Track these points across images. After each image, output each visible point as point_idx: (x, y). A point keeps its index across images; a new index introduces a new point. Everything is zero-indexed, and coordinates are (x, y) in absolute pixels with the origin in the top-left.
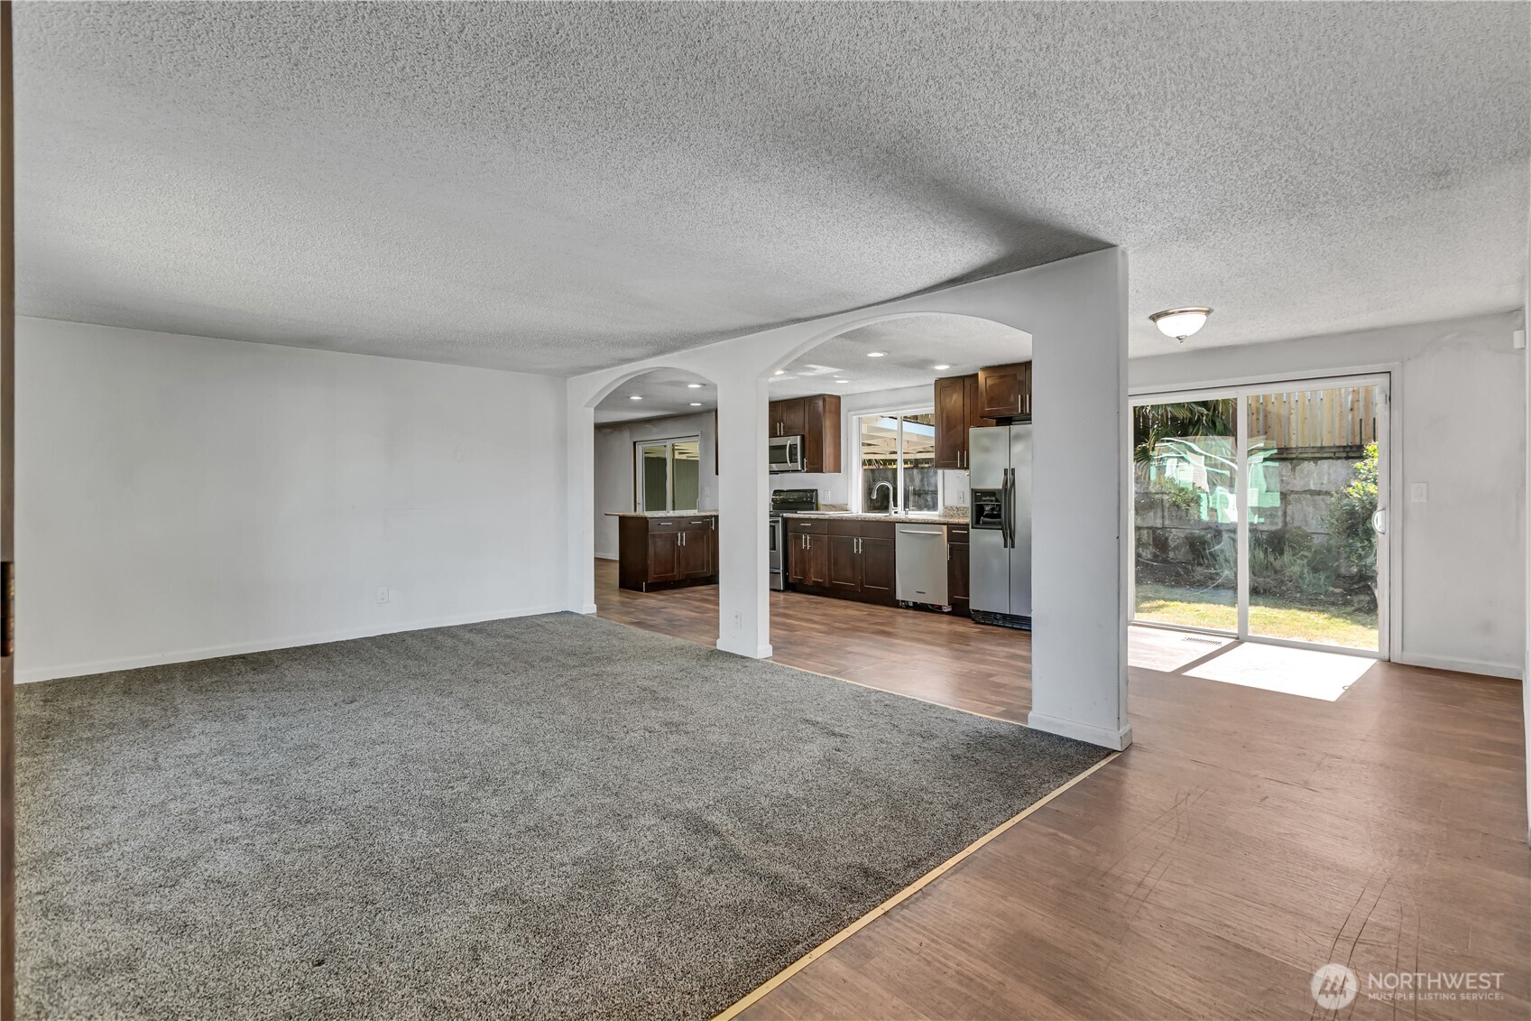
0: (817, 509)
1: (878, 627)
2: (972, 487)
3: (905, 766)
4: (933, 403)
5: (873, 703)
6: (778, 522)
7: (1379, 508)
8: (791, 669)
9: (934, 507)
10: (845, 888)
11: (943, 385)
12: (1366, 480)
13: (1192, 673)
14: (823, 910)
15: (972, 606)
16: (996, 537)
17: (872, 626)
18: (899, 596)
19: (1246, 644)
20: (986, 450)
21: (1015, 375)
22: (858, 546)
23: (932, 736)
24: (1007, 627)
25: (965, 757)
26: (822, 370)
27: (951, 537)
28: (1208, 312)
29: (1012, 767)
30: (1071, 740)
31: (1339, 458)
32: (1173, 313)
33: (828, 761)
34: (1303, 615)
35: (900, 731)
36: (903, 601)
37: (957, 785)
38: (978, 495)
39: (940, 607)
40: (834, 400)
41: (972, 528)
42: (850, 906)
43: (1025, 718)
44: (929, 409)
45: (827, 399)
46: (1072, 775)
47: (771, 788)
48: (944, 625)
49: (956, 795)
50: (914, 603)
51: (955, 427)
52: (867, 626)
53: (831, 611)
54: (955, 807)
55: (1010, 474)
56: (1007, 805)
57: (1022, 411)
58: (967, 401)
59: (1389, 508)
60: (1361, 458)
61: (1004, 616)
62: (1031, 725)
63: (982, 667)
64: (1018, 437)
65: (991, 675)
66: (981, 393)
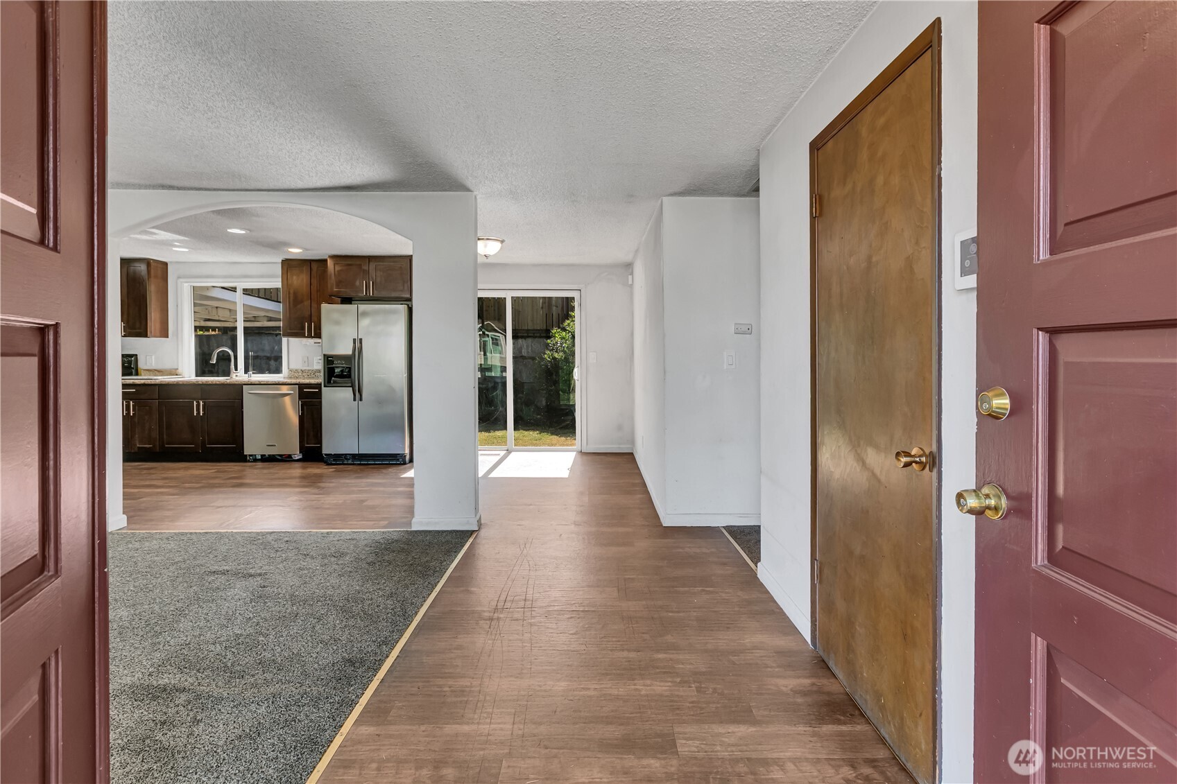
0: (137, 374)
1: (235, 481)
2: (324, 353)
3: (334, 580)
4: (280, 279)
5: (273, 542)
8: (162, 533)
9: (278, 370)
10: (340, 679)
11: (289, 265)
12: (553, 349)
13: (493, 475)
14: (332, 701)
15: (325, 451)
16: (346, 393)
17: (228, 481)
18: (248, 451)
19: (513, 453)
20: (337, 323)
21: (361, 265)
22: (198, 409)
23: (343, 555)
24: (355, 464)
25: (378, 561)
26: (163, 235)
27: (302, 395)
28: (502, 242)
29: (415, 558)
30: (445, 531)
31: (536, 337)
32: (483, 239)
33: (260, 597)
34: (526, 433)
35: (312, 558)
36: (250, 456)
37: (383, 581)
38: (329, 360)
39: (290, 456)
40: (160, 266)
41: (325, 386)
42: (352, 688)
43: (410, 524)
44: (276, 283)
45: (152, 264)
46: (457, 552)
47: (214, 636)
48: (296, 470)
49: (387, 588)
50: (262, 456)
51: (302, 302)
52: (222, 482)
53: (171, 474)
54: (391, 595)
55: (358, 344)
56: (427, 583)
57: (366, 294)
58: (314, 281)
59: (581, 366)
60: (549, 337)
61: (354, 456)
62: (414, 528)
63: (354, 496)
64: (365, 314)
65: (363, 501)
66: (331, 275)
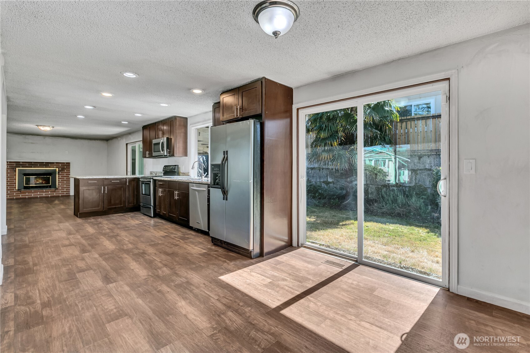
2: (211, 163)
6: (150, 181)
7: (442, 178)
11: (215, 106)
18: (190, 223)
19: (361, 266)
22: (176, 195)
24: (226, 248)
27: (208, 192)
36: (191, 226)
38: (212, 168)
40: (185, 120)
41: (211, 187)
45: (178, 119)
50: (196, 228)
55: (226, 154)
57: (236, 116)
59: (449, 178)
61: (224, 243)
66: (222, 107)
